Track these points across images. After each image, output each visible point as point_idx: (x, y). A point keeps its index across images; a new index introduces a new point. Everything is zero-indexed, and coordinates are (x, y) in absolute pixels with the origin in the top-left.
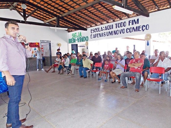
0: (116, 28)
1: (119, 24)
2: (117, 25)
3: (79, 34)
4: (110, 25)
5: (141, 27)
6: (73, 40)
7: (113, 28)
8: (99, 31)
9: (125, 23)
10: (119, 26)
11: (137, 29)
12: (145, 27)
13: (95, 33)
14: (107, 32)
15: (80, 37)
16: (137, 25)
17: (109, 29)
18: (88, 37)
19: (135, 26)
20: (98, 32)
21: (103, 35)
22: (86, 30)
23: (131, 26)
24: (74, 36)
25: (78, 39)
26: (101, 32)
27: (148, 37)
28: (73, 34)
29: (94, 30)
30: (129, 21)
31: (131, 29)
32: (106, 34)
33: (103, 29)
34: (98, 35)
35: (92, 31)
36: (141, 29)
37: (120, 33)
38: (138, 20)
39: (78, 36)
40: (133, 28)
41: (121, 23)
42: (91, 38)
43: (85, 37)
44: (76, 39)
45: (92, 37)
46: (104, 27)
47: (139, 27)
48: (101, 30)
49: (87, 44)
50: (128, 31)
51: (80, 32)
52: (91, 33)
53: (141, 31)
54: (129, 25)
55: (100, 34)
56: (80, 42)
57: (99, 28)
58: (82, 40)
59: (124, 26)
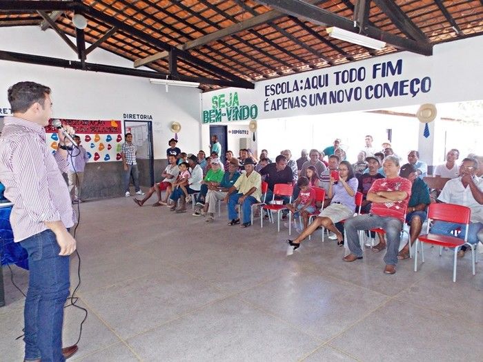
0: (337, 83)
1: (346, 73)
2: (340, 75)
3: (231, 98)
4: (320, 77)
5: (408, 83)
6: (214, 113)
7: (327, 85)
8: (288, 92)
9: (362, 70)
10: (346, 80)
13: (276, 97)
14: (311, 96)
15: (236, 105)
16: (398, 78)
17: (318, 86)
18: (256, 107)
19: (391, 80)
20: (287, 95)
21: (300, 102)
22: (251, 86)
23: (380, 80)
24: (216, 103)
25: (227, 111)
26: (293, 95)
27: (427, 115)
28: (216, 97)
29: (275, 88)
30: (375, 66)
31: (379, 88)
32: (308, 100)
33: (300, 85)
34: (284, 102)
35: (269, 92)
36: (406, 90)
37: (349, 99)
38: (400, 63)
39: (229, 103)
40: (386, 85)
41: (352, 70)
42: (265, 110)
43: (247, 108)
44: (224, 111)
45: (269, 107)
46: (302, 82)
47: (402, 82)
48: (294, 90)
49: (253, 126)
50: (371, 93)
51: (236, 93)
52: (266, 95)
53: (407, 94)
54: (374, 77)
55: (289, 98)
56: (234, 120)
57: (288, 82)
58: (241, 114)
59: (360, 80)
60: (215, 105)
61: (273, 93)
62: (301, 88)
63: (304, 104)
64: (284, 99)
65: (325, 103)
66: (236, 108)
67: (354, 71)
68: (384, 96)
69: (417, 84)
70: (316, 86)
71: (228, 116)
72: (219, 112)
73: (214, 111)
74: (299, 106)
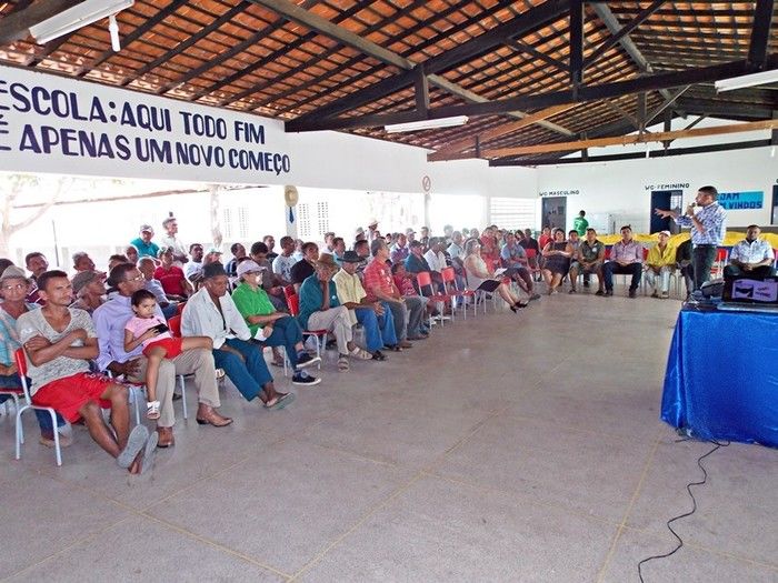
1: (199, 119)
4: (153, 109)
5: (272, 158)
7: (169, 129)
8: (77, 117)
9: (222, 123)
10: (200, 130)
11: (262, 162)
12: (280, 163)
14: (138, 140)
16: (262, 148)
17: (152, 126)
19: (256, 148)
21: (115, 149)
29: (29, 96)
30: (237, 123)
31: (244, 155)
32: (132, 147)
33: (108, 112)
34: (65, 140)
35: (9, 100)
36: (271, 165)
38: (261, 129)
40: (251, 154)
41: (207, 117)
46: (112, 105)
47: (266, 155)
48: (92, 117)
50: (236, 160)
53: (271, 170)
54: (238, 139)
55: (82, 133)
57: (73, 94)
59: (221, 137)
61: (22, 105)
62: (113, 118)
63: (124, 154)
64: (64, 132)
65: (170, 161)
67: (210, 120)
68: (250, 168)
69: (279, 161)
70: (148, 125)
74: (112, 156)
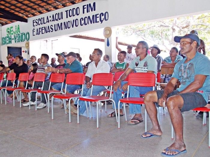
0: (67, 17)
1: (71, 11)
2: (68, 12)
3: (16, 29)
4: (59, 13)
5: (99, 16)
6: (8, 39)
7: (62, 19)
8: (44, 23)
9: (78, 9)
10: (71, 15)
13: (38, 27)
14: (55, 25)
15: (19, 33)
16: (94, 13)
17: (58, 19)
18: (28, 33)
19: (91, 14)
20: (44, 25)
21: (50, 29)
22: (26, 21)
23: (86, 15)
25: (14, 36)
26: (46, 25)
27: (108, 32)
28: (8, 29)
29: (38, 21)
30: (84, 6)
31: (86, 19)
32: (53, 28)
33: (49, 19)
34: (42, 29)
35: (35, 24)
36: (98, 19)
37: (73, 27)
38: (94, 4)
39: (15, 32)
40: (89, 17)
41: (73, 9)
42: (33, 35)
43: (24, 34)
44: (13, 37)
45: (35, 33)
46: (50, 17)
47: (96, 15)
48: (47, 22)
49: (27, 45)
50: (83, 22)
51: (19, 25)
52: (34, 26)
53: (98, 22)
54: (84, 13)
55: (45, 27)
56: (18, 42)
57: (44, 18)
58: (21, 38)
59: (78, 15)
60: (8, 33)
61: (36, 24)
62: (50, 21)
63: (52, 30)
64: (42, 28)
65: (62, 29)
66: (19, 34)
67: (74, 10)
68: (89, 24)
69: (102, 16)
70: (57, 19)
71: (15, 40)
72: (10, 37)
73: (7, 38)
74: (50, 32)
